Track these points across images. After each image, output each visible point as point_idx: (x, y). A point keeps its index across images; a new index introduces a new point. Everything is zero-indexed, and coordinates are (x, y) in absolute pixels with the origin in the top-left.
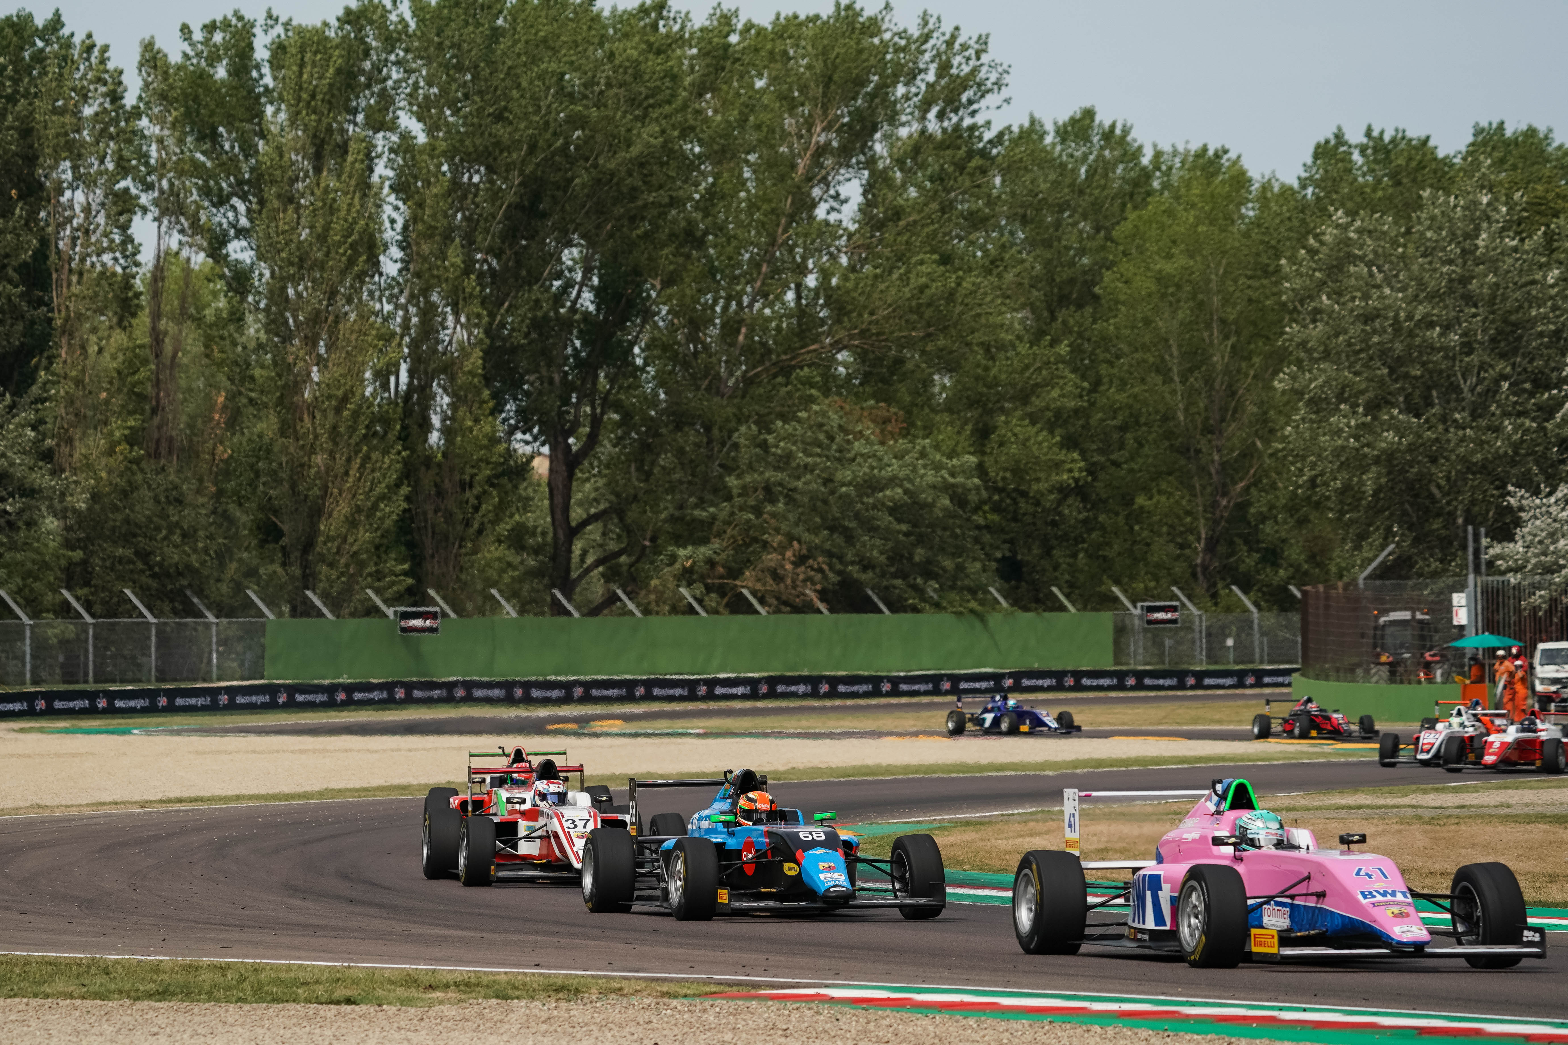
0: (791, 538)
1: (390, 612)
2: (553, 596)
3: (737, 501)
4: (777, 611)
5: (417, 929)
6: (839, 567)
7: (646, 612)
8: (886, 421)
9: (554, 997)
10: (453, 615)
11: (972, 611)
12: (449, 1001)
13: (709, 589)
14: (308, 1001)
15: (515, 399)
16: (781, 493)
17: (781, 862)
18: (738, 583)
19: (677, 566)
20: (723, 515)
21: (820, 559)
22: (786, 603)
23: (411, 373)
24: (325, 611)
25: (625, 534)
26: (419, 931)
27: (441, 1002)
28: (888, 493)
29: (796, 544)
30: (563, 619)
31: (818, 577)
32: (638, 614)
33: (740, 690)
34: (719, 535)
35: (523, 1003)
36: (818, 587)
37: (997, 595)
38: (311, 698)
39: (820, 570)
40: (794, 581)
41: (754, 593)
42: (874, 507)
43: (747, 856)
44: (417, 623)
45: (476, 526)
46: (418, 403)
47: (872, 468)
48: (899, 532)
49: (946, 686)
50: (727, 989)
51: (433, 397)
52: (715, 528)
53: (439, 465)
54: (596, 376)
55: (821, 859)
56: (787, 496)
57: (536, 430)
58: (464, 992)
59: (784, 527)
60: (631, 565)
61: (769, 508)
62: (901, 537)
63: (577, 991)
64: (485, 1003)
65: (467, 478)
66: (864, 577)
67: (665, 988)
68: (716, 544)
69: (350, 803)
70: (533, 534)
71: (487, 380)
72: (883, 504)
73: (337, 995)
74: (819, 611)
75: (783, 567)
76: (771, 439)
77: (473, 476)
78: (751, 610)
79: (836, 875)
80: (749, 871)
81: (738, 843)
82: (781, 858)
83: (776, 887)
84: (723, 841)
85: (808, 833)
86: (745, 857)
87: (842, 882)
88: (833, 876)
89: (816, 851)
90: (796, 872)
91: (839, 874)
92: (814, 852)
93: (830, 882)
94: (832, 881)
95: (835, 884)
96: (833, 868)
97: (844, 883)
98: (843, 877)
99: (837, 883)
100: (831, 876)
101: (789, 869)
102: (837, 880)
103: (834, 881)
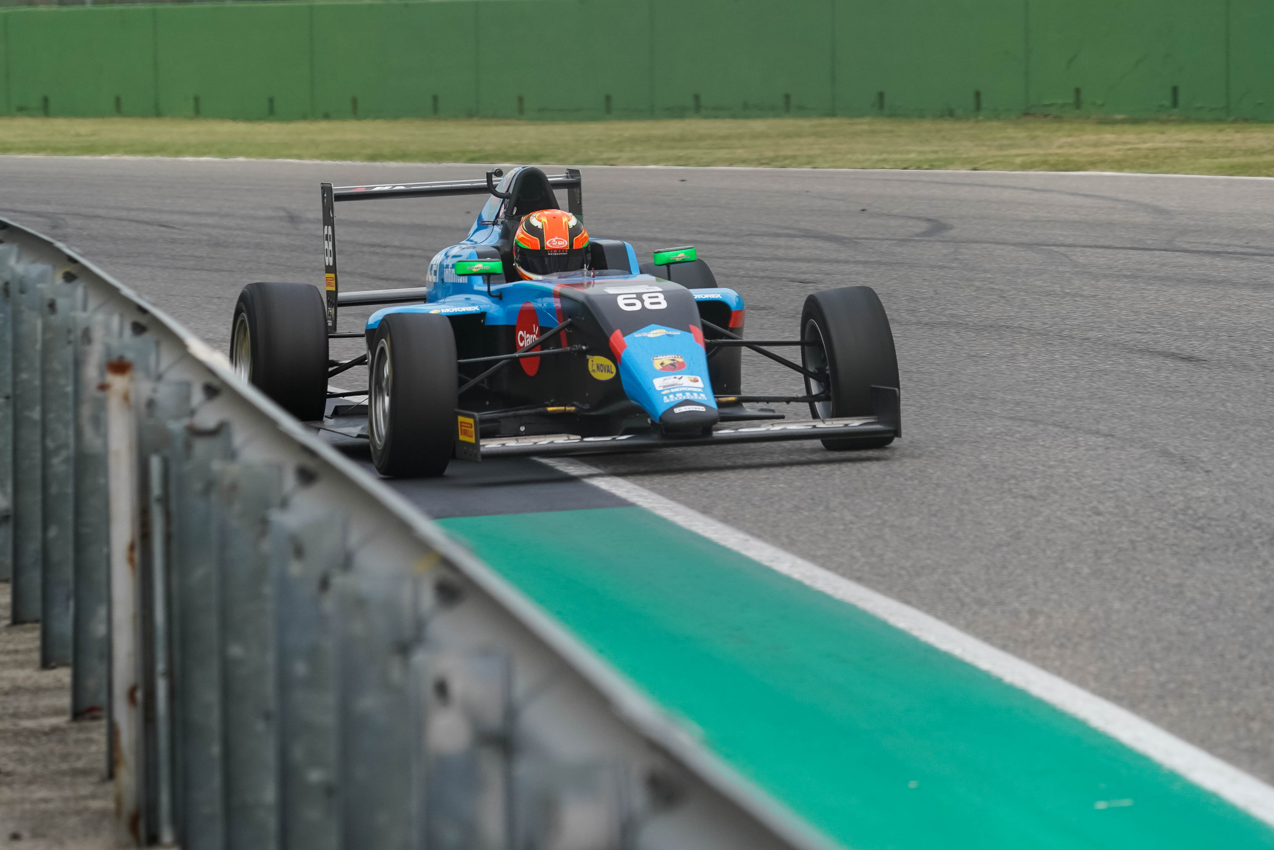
17: (583, 355)
43: (526, 339)
55: (659, 347)
79: (686, 381)
80: (531, 369)
81: (509, 313)
82: (585, 345)
83: (575, 403)
84: (478, 309)
85: (634, 296)
86: (521, 342)
87: (698, 393)
88: (681, 382)
89: (648, 332)
90: (612, 373)
91: (693, 377)
92: (645, 334)
93: (674, 394)
94: (678, 392)
95: (684, 398)
96: (682, 365)
97: (703, 395)
98: (700, 384)
99: (688, 396)
100: (676, 381)
101: (598, 367)
102: (690, 389)
103: (683, 393)
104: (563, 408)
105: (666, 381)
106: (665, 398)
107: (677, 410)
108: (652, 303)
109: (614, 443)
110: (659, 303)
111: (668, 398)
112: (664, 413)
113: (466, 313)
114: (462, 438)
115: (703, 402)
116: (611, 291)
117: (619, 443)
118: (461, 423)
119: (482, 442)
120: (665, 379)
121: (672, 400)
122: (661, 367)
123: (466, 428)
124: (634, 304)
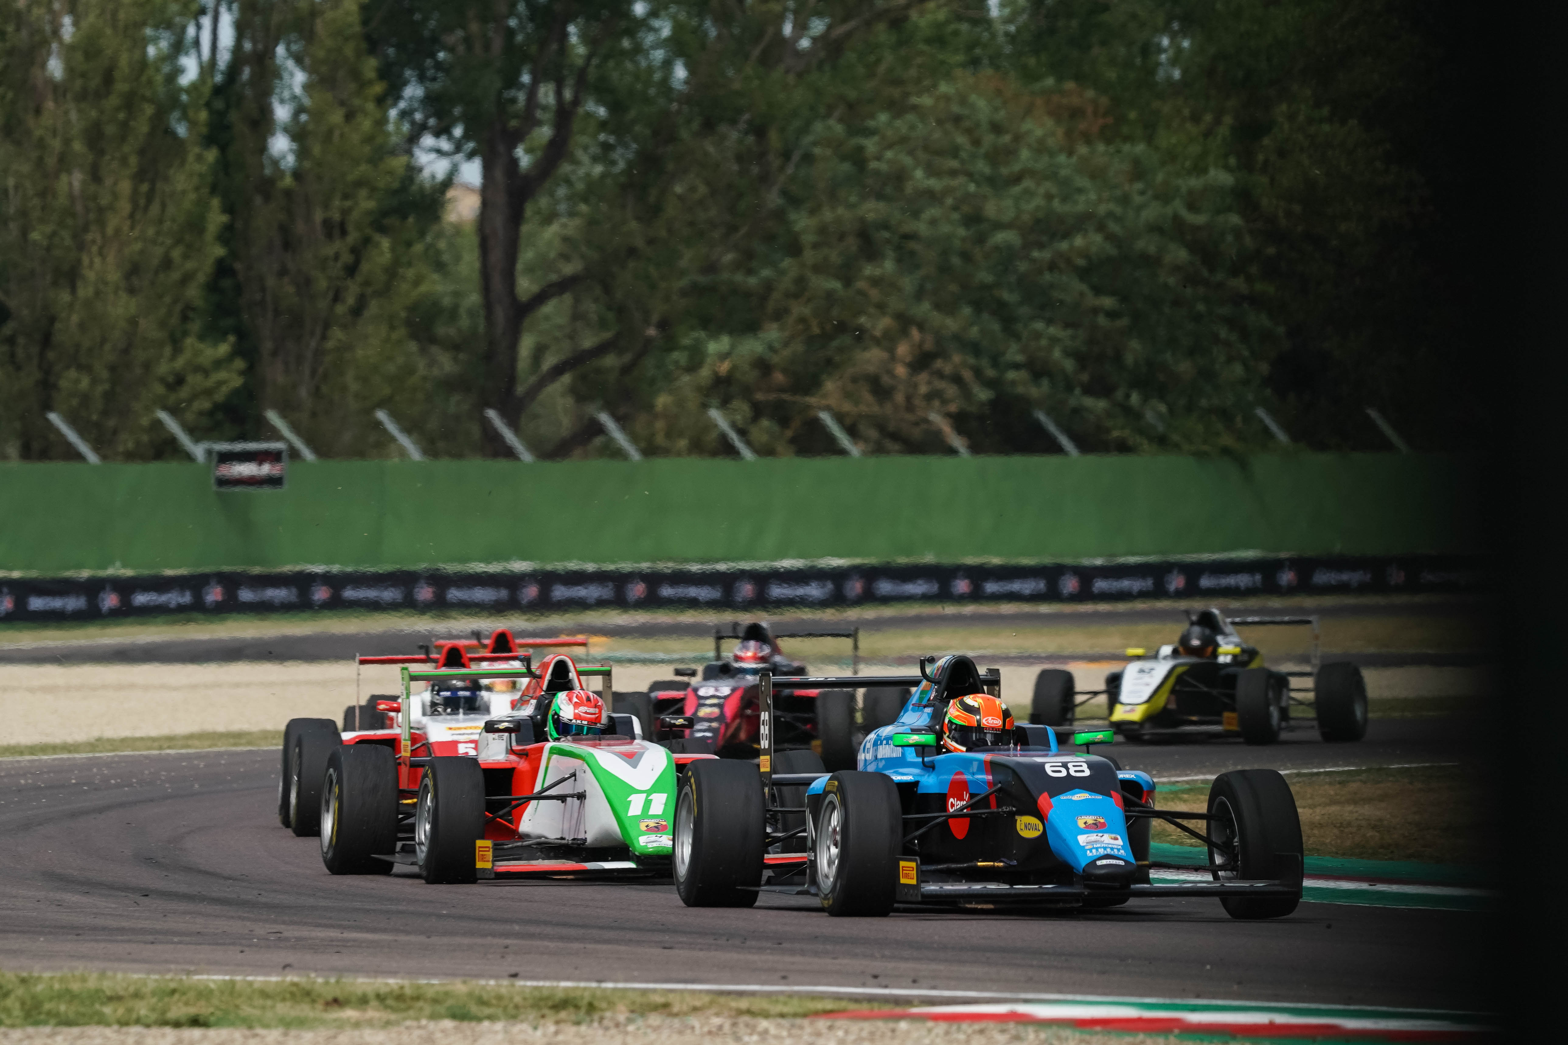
0: (905, 322)
1: (199, 451)
2: (486, 424)
3: (809, 256)
4: (879, 450)
5: (291, 932)
6: (990, 373)
7: (650, 450)
8: (1076, 113)
9: (551, 1017)
10: (308, 455)
11: (1226, 451)
12: (370, 1023)
13: (758, 411)
14: (123, 1023)
15: (422, 78)
16: (888, 241)
17: (1012, 815)
18: (812, 400)
19: (705, 372)
20: (786, 283)
21: (957, 358)
22: (895, 436)
23: (240, 28)
24: (84, 448)
25: (611, 316)
26: (297, 934)
27: (357, 1025)
28: (1079, 241)
29: (915, 333)
30: (502, 465)
31: (951, 390)
32: (635, 455)
33: (814, 591)
34: (779, 315)
35: (499, 1026)
36: (953, 408)
37: (1269, 421)
38: (57, 603)
39: (957, 379)
40: (909, 398)
41: (839, 418)
42: (1052, 267)
43: (955, 805)
44: (246, 469)
45: (351, 301)
46: (252, 82)
47: (1049, 197)
48: (1095, 311)
49: (1176, 582)
50: (852, 1006)
51: (277, 73)
52: (771, 305)
53: (288, 193)
54: (565, 35)
55: (1083, 808)
56: (898, 248)
57: (458, 132)
58: (394, 1010)
59: (895, 303)
60: (626, 370)
61: (869, 270)
62: (1102, 320)
63: (591, 1008)
64: (432, 1025)
65: (336, 216)
66: (1035, 392)
67: (744, 1004)
68: (772, 333)
69: (147, 757)
70: (453, 314)
71: (372, 44)
72: (1069, 261)
73: (172, 1015)
74: (952, 451)
75: (890, 373)
76: (871, 145)
77: (345, 212)
78: (833, 448)
79: (1107, 839)
80: (959, 830)
81: (941, 783)
82: (1014, 807)
83: (1003, 859)
84: (912, 778)
85: (1060, 764)
86: (952, 808)
87: (1119, 850)
88: (1102, 839)
89: (1073, 794)
90: (1039, 830)
91: (1113, 836)
92: (1069, 797)
93: (1097, 849)
94: (1100, 847)
95: (1106, 852)
96: (1103, 825)
97: (1122, 851)
98: (1120, 842)
99: (1109, 851)
100: (1098, 838)
101: (1026, 826)
102: (1110, 846)
103: (1105, 848)
104: (992, 863)
105: (1089, 838)
106: (1088, 852)
107: (1099, 863)
108: (1076, 771)
109: (1041, 891)
110: (1083, 771)
111: (1091, 851)
112: (1088, 865)
113: (901, 781)
114: (903, 881)
115: (1123, 858)
116: (1039, 760)
117: (1046, 891)
118: (903, 867)
119: (923, 885)
120: (1088, 837)
121: (1095, 854)
122: (1084, 826)
123: (907, 872)
124: (1060, 771)
